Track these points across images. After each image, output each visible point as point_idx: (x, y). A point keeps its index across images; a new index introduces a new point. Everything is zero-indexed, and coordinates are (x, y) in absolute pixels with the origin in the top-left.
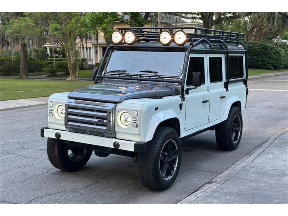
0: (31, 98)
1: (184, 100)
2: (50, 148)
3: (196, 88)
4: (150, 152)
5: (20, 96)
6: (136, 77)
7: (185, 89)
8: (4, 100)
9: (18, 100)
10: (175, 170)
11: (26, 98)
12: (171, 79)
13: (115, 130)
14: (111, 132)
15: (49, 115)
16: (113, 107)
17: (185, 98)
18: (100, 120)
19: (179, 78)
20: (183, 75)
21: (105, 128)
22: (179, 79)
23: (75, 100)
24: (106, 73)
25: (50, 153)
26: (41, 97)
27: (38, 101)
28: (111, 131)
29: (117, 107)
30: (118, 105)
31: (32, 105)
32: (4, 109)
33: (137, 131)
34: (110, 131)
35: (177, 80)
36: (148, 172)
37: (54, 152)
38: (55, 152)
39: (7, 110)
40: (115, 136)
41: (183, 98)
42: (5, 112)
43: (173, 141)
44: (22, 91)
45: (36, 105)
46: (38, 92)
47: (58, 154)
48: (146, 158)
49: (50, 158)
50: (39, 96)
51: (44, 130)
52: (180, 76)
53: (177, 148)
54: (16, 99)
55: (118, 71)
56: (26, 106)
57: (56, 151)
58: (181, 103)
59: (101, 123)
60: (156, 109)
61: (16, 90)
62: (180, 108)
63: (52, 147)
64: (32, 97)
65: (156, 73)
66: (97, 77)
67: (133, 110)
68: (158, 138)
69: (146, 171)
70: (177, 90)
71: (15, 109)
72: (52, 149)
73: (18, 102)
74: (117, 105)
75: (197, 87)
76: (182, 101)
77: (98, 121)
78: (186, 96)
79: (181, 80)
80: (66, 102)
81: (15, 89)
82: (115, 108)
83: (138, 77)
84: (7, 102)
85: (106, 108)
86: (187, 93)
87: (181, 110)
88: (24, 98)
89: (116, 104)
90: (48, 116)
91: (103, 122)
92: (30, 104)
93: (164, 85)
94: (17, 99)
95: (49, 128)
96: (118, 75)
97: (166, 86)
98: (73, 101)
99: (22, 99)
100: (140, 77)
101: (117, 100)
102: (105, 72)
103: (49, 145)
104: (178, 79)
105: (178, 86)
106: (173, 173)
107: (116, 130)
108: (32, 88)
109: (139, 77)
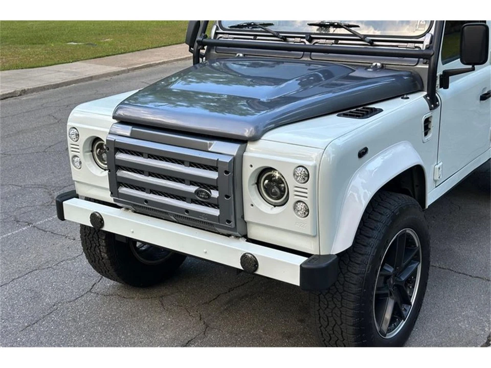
0: (95, 58)
1: (436, 106)
2: (87, 240)
3: (473, 69)
4: (348, 279)
5: (76, 55)
6: (298, 40)
7: (439, 73)
8: (44, 66)
9: (70, 64)
10: (413, 304)
11: (85, 60)
12: (397, 46)
13: (243, 217)
14: (233, 226)
15: (74, 164)
16: (235, 154)
17: (438, 101)
18: (203, 191)
19: (422, 42)
20: (432, 31)
21: (216, 212)
22: (421, 45)
23: (130, 127)
24: (221, 31)
25: (89, 251)
26: (114, 55)
27: (107, 64)
28: (233, 224)
29: (245, 154)
30: (250, 146)
31: (96, 76)
32: (41, 87)
33: (306, 225)
34: (229, 222)
35: (416, 47)
36: (342, 331)
37: (98, 251)
38: (100, 251)
39: (48, 89)
40: (244, 234)
41: (433, 101)
42: (42, 93)
43: (407, 231)
44: (80, 42)
45: (103, 74)
46: (110, 44)
47: (107, 255)
48: (335, 293)
49: (92, 261)
50: (110, 54)
51: (64, 203)
52: (424, 35)
53: (417, 245)
54: (67, 63)
55: (249, 25)
56: (84, 79)
57: (103, 249)
58: (428, 115)
59: (204, 198)
60: (362, 153)
61: (71, 42)
62: (425, 130)
63: (93, 237)
64: (97, 56)
65: (352, 29)
66: (198, 42)
67: (294, 164)
68: (369, 237)
69: (337, 328)
70: (413, 76)
71: (62, 86)
72: (92, 242)
73: (69, 70)
74: (246, 146)
75: (475, 66)
76: (431, 109)
77: (196, 191)
78: (441, 93)
79: (428, 48)
80: (108, 131)
81: (67, 40)
82: (242, 156)
83: (305, 40)
84: (49, 70)
85: (214, 157)
86: (445, 84)
87: (426, 134)
88: (82, 60)
89: (244, 145)
90: (70, 165)
91: (209, 196)
92: (92, 73)
93: (379, 64)
94: (69, 62)
95: (77, 197)
96: (252, 37)
97: (383, 67)
98: (127, 130)
99: (78, 61)
100: (311, 39)
101: (247, 133)
102: (217, 29)
103: (85, 232)
104: (417, 45)
105: (418, 66)
106: (408, 311)
107: (247, 218)
108: (99, 34)
109: (307, 43)
